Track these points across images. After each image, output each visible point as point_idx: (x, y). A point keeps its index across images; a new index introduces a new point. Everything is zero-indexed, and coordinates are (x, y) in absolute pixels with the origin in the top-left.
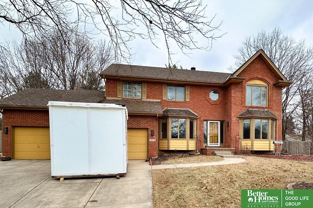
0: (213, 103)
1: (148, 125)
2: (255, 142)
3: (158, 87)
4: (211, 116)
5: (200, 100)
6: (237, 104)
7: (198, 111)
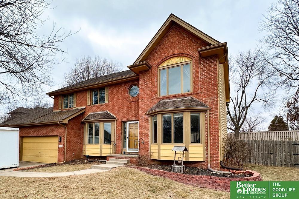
0: (131, 101)
1: (58, 132)
2: (162, 148)
3: (84, 95)
4: (129, 116)
5: (119, 100)
6: (146, 97)
7: (116, 112)
